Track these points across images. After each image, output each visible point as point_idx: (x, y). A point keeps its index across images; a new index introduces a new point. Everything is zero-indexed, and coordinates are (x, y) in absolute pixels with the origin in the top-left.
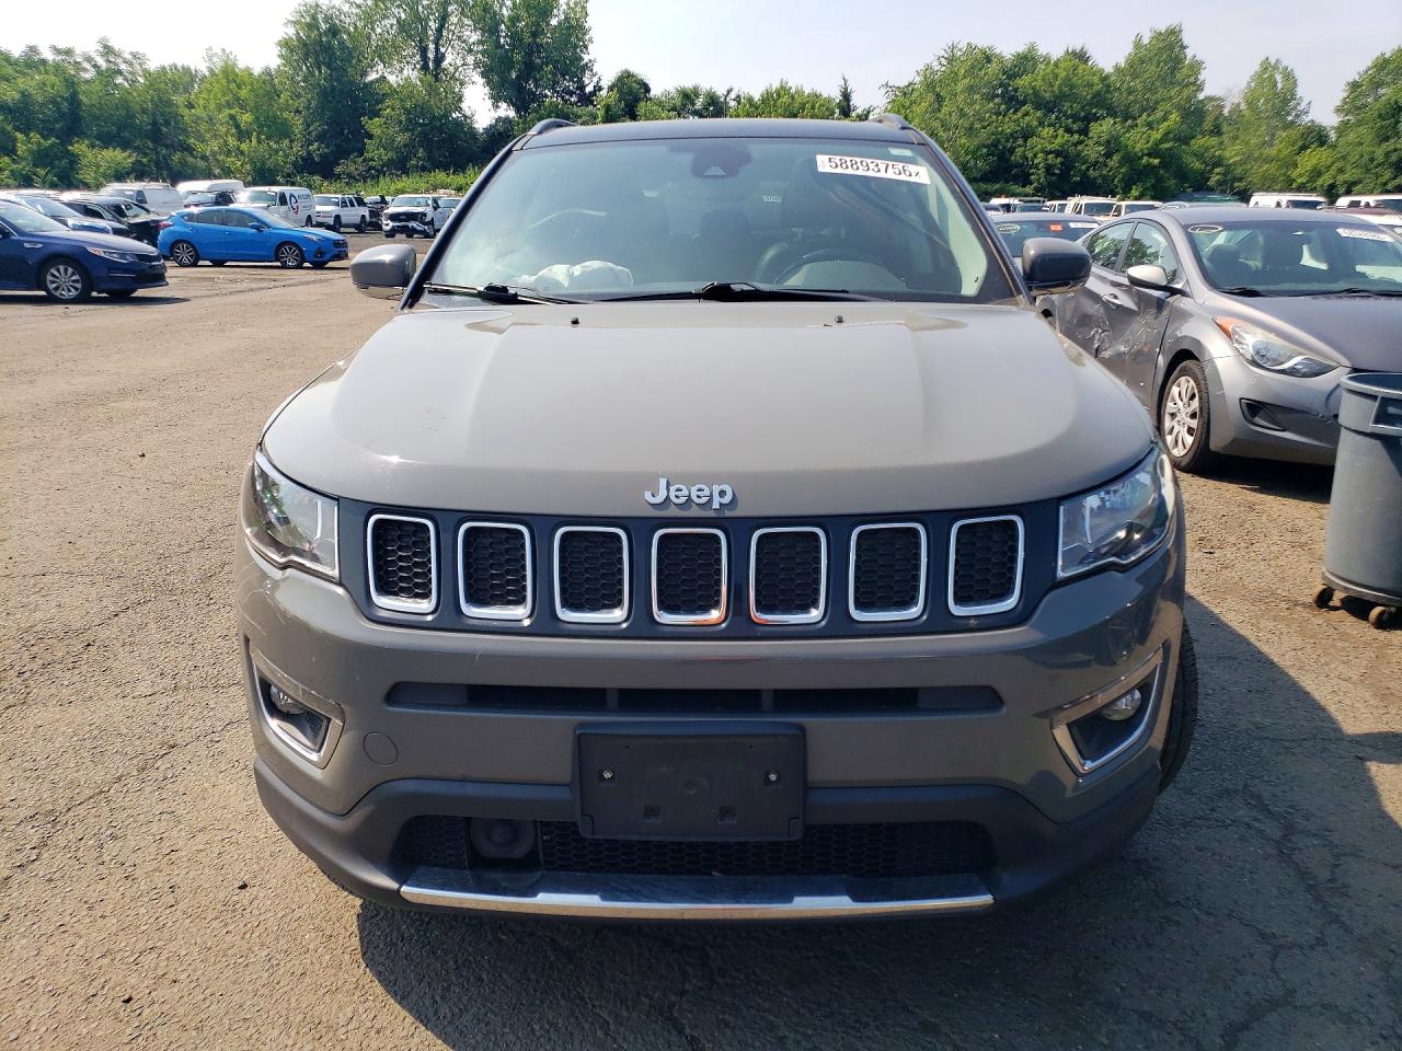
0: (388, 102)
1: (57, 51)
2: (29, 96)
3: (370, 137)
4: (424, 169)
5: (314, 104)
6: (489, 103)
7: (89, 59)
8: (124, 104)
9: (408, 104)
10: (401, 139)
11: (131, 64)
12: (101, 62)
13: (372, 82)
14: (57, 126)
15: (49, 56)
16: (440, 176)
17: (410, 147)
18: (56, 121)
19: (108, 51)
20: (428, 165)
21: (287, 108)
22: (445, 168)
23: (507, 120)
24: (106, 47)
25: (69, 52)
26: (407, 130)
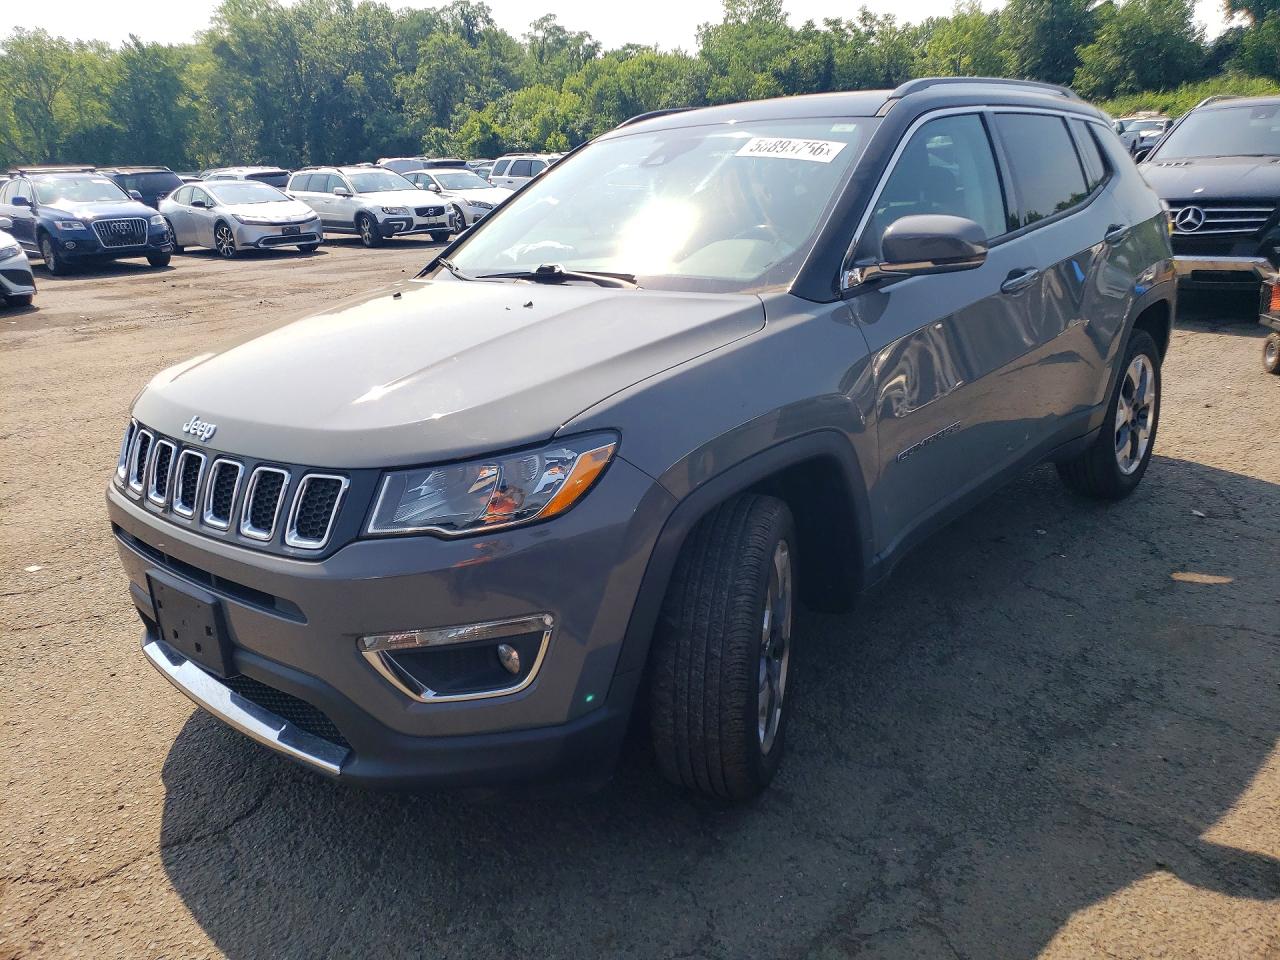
0: (1106, 27)
1: (828, 22)
2: (798, 62)
3: (1081, 64)
4: (1133, 92)
5: (1030, 39)
6: (1223, 14)
7: (851, 26)
8: (867, 61)
9: (1125, 27)
10: (1113, 62)
11: (883, 25)
12: (859, 25)
13: (1095, 10)
14: (815, 86)
15: (821, 26)
16: (1148, 97)
17: (1122, 69)
18: (814, 82)
19: (866, 16)
20: (1137, 87)
21: (1006, 46)
22: (1156, 89)
23: (1239, 30)
24: (864, 14)
25: (836, 22)
26: (1120, 54)
